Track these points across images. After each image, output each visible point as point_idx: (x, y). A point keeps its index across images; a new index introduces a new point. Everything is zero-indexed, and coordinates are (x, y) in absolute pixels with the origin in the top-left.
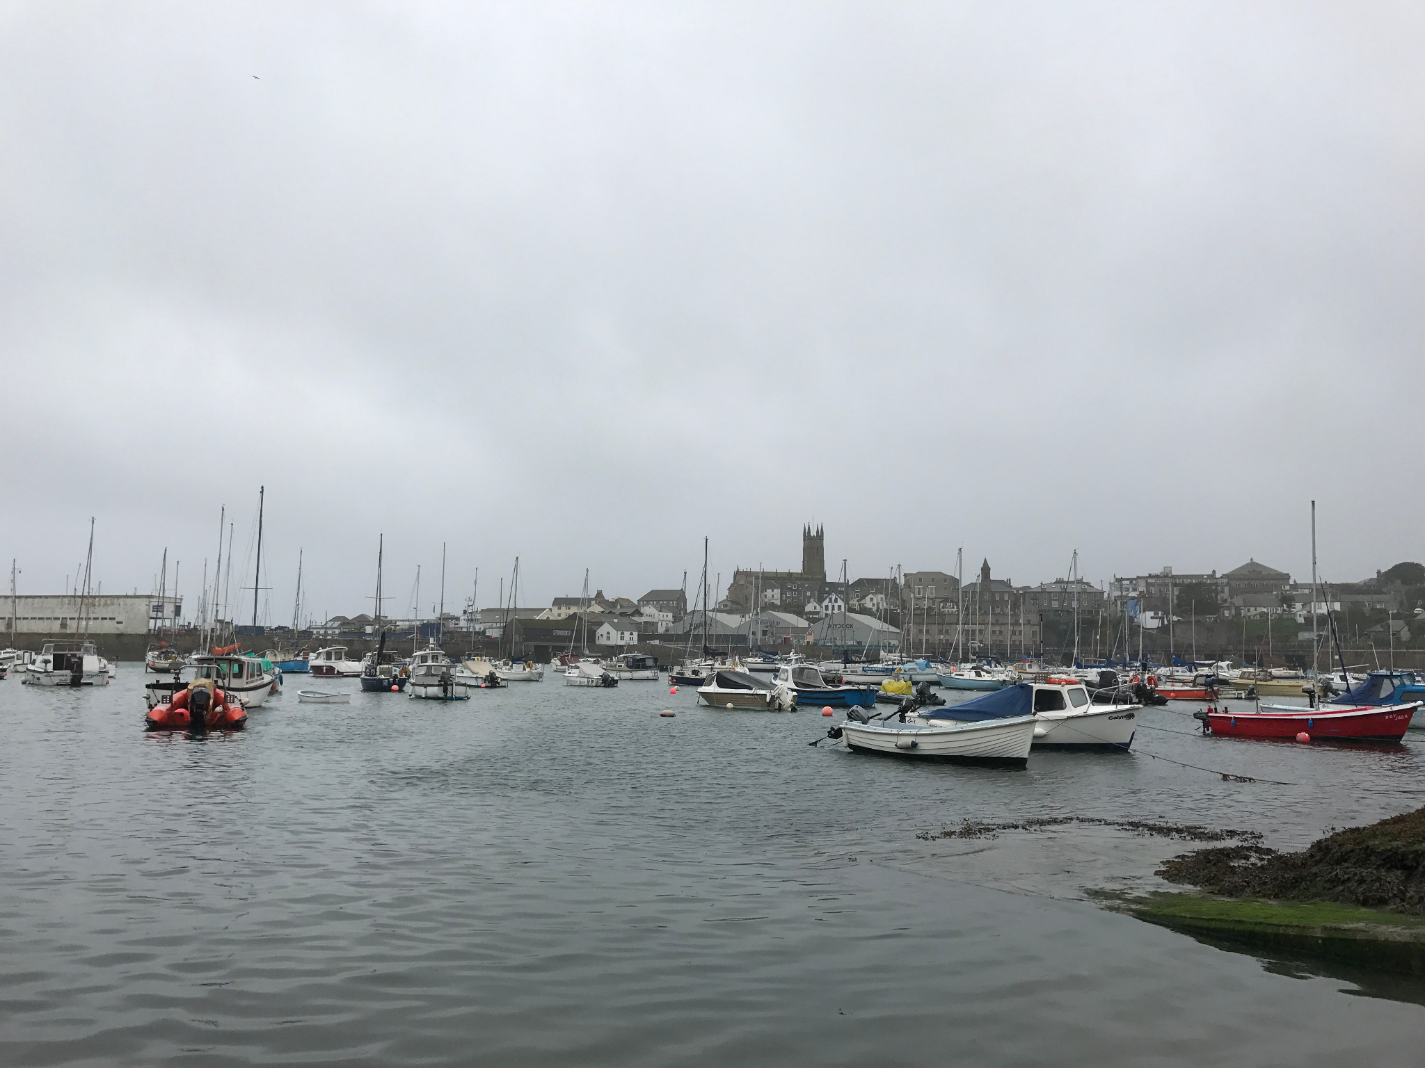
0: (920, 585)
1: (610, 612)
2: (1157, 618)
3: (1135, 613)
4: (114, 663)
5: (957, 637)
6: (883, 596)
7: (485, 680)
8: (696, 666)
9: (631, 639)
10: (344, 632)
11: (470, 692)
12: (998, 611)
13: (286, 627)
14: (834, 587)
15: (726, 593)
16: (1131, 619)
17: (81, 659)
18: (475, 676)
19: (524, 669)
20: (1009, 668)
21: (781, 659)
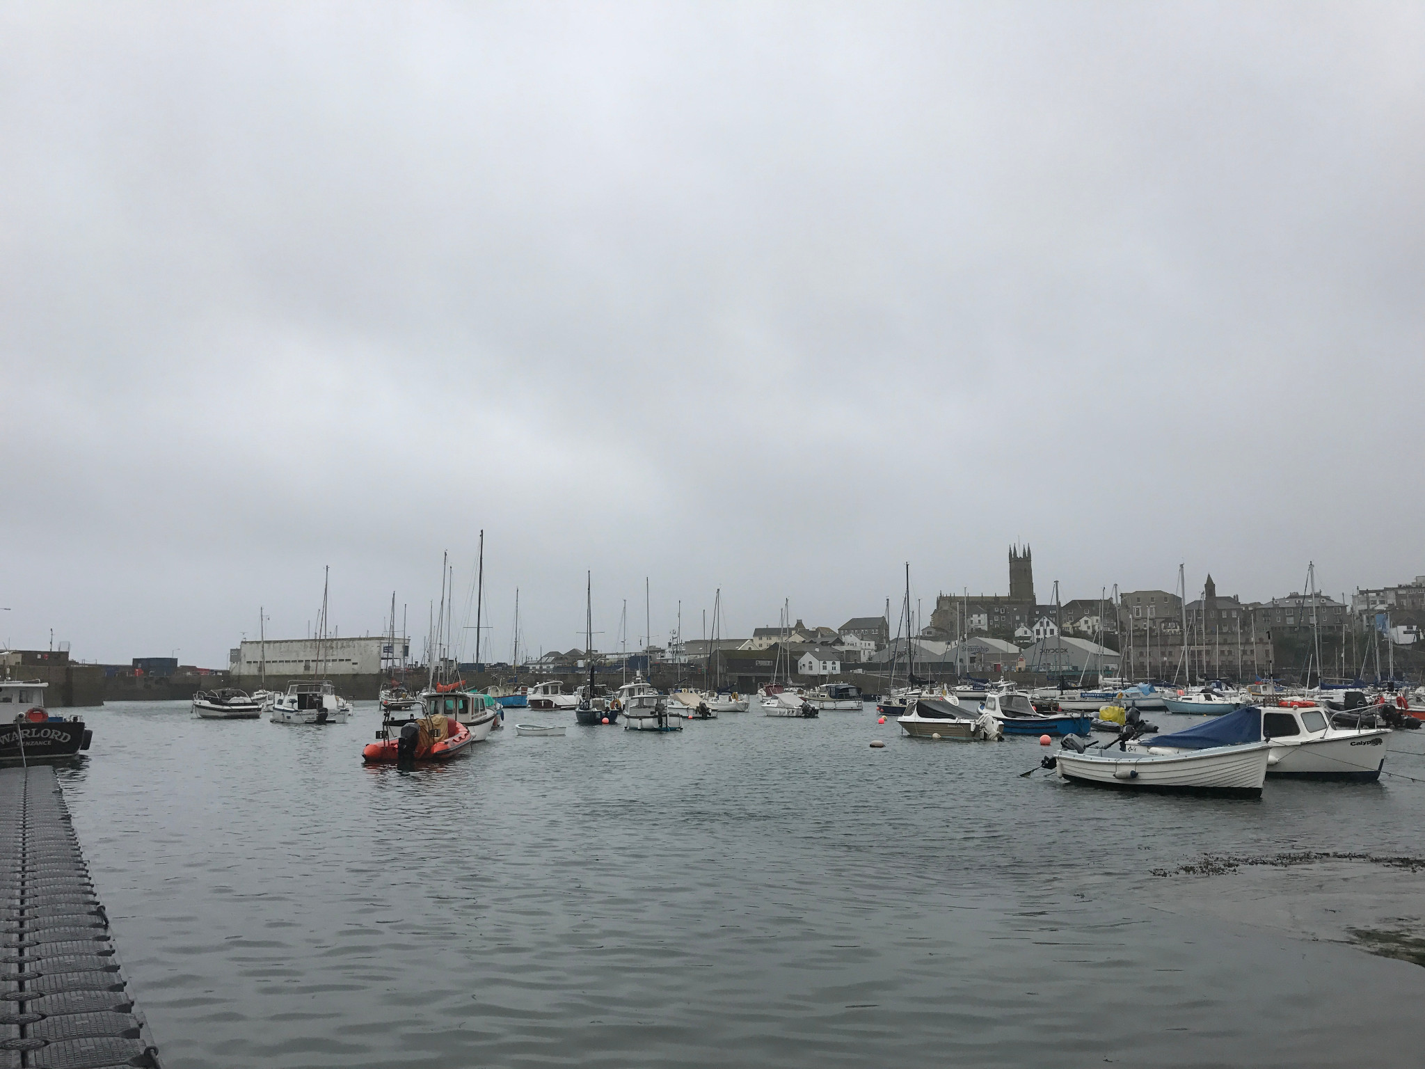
0: (1138, 605)
1: (811, 642)
2: (1410, 633)
3: (1384, 626)
4: (351, 701)
5: (1182, 657)
6: (1098, 618)
7: (696, 711)
8: (903, 695)
9: (834, 668)
10: (558, 667)
11: (684, 724)
12: (1225, 629)
13: (504, 663)
14: (1045, 610)
15: (930, 619)
16: (1381, 635)
17: (321, 698)
18: (686, 707)
19: (730, 700)
20: (1242, 690)
21: (992, 687)
